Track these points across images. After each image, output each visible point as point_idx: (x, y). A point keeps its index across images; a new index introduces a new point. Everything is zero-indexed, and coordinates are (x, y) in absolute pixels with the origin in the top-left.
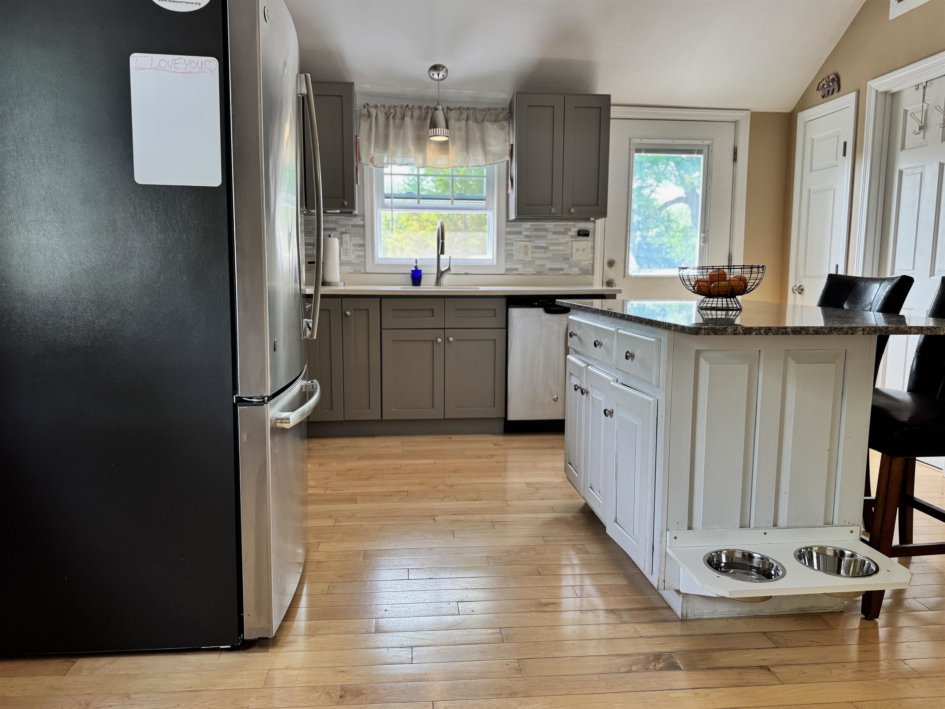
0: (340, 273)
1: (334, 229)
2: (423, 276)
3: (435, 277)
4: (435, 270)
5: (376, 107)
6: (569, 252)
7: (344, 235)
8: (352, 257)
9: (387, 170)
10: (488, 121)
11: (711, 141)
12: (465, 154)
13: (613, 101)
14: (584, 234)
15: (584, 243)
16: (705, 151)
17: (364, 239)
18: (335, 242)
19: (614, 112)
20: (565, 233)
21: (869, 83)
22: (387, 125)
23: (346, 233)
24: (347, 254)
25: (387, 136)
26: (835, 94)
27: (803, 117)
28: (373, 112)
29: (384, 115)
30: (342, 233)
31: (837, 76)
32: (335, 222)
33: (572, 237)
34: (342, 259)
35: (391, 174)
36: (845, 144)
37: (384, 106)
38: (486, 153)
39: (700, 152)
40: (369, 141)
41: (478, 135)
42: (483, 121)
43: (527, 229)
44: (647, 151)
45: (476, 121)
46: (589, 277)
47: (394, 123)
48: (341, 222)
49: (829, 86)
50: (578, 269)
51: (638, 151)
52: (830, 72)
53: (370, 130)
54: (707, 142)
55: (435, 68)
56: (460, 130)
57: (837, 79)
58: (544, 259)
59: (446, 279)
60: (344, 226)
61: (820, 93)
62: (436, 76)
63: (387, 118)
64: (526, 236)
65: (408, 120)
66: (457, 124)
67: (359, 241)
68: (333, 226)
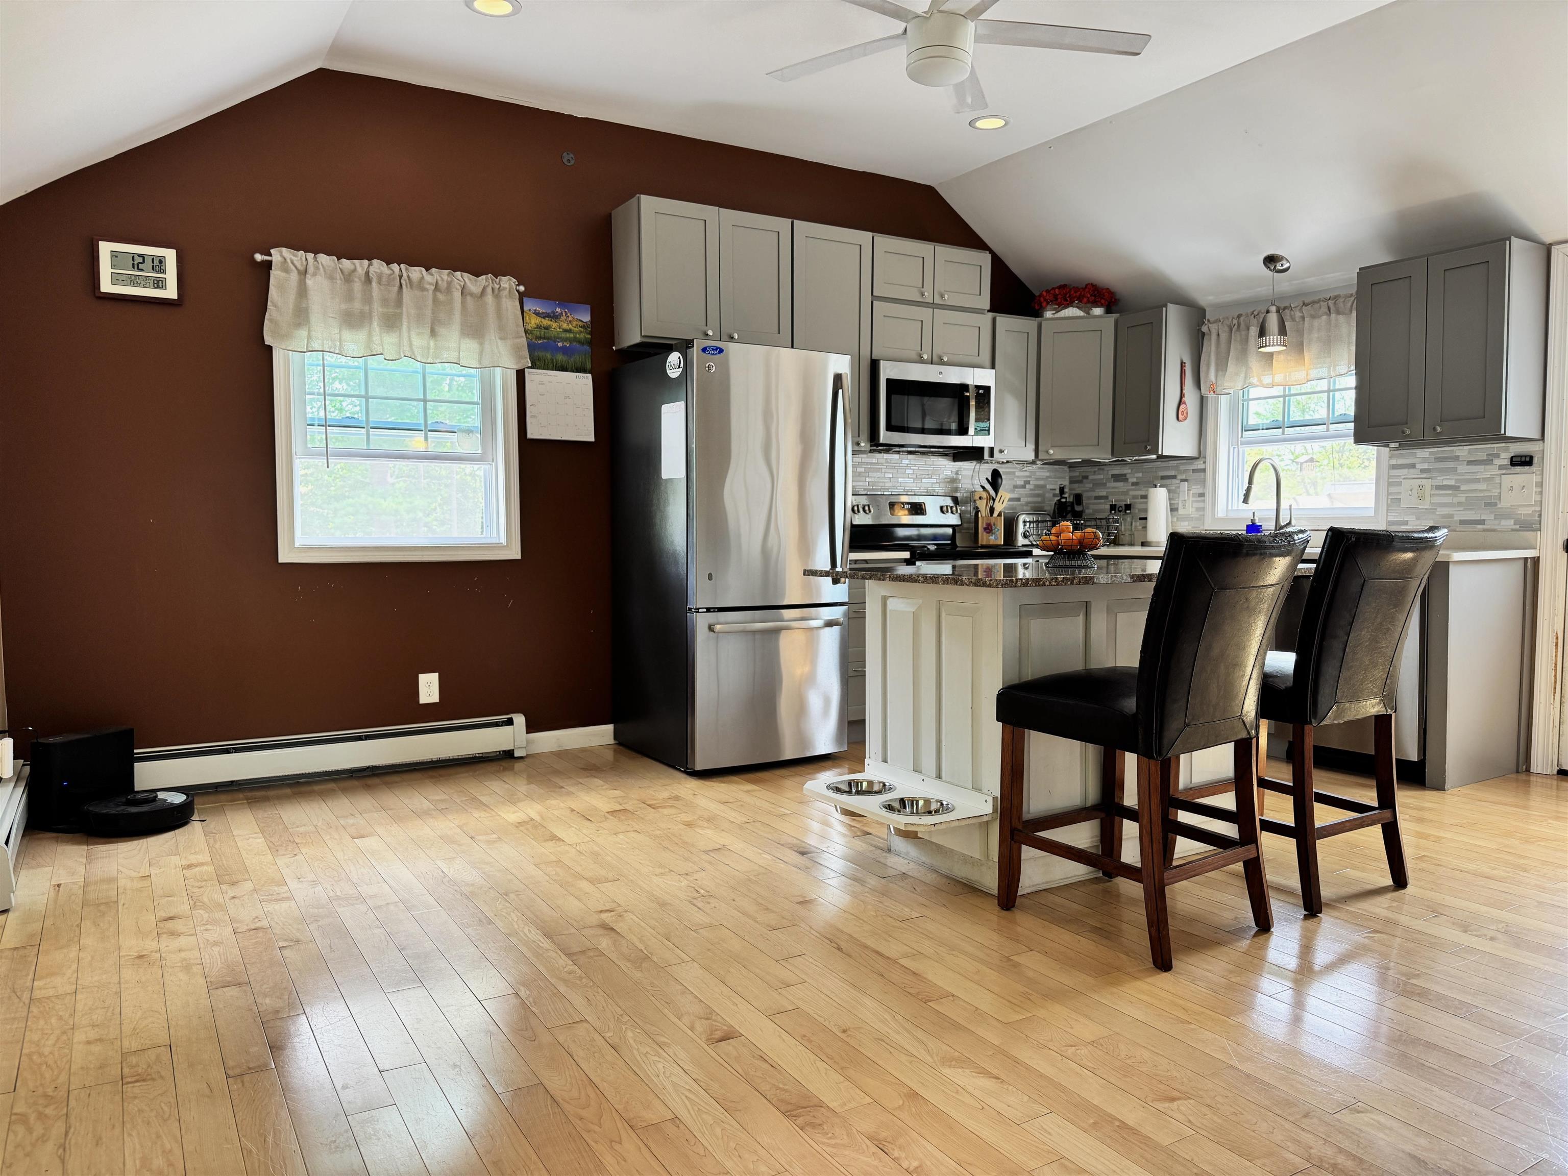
1: (1174, 477)
5: (1218, 321)
6: (1495, 493)
7: (1183, 484)
12: (1327, 360)
14: (1522, 461)
15: (1522, 476)
17: (1205, 487)
20: (1488, 461)
22: (1230, 341)
29: (1227, 329)
30: (1181, 481)
32: (1176, 468)
33: (1501, 467)
37: (1224, 318)
40: (1209, 364)
43: (1424, 460)
46: (1535, 534)
47: (1239, 336)
48: (1182, 468)
50: (1512, 521)
53: (1210, 349)
58: (1451, 505)
60: (1185, 472)
64: (1423, 471)
67: (1197, 489)
68: (1173, 473)
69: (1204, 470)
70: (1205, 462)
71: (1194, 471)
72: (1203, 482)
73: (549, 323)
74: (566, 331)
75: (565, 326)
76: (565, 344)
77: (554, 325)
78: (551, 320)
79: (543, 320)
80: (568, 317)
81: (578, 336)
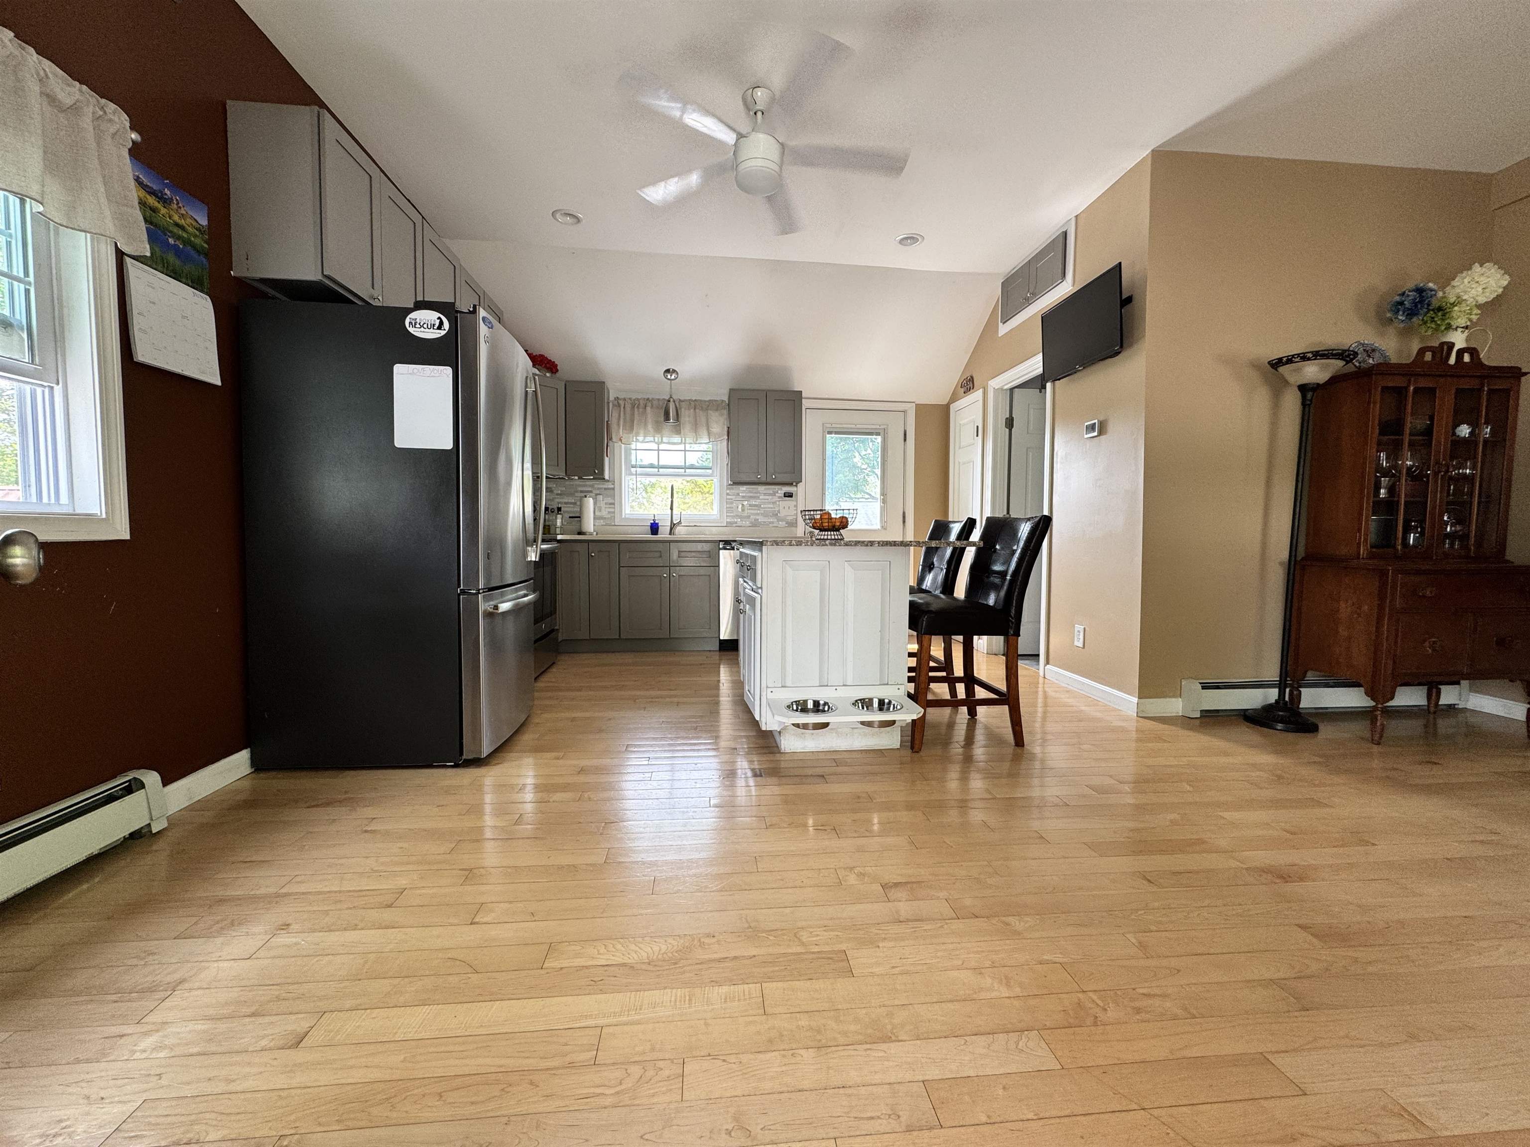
0: (594, 525)
1: (591, 492)
2: (660, 528)
3: (669, 528)
4: (669, 524)
5: (625, 399)
6: (777, 509)
7: (598, 496)
8: (604, 513)
9: (633, 446)
10: (711, 410)
11: (885, 426)
12: (694, 434)
13: (804, 395)
14: (789, 495)
15: (789, 502)
16: (882, 433)
17: (614, 499)
18: (590, 502)
19: (805, 403)
20: (774, 494)
21: (989, 382)
22: (633, 414)
23: (600, 494)
24: (600, 510)
25: (633, 421)
26: (972, 391)
27: (954, 407)
28: (622, 403)
29: (630, 406)
30: (597, 495)
31: (972, 377)
32: (592, 486)
33: (780, 497)
34: (596, 514)
35: (636, 450)
36: (978, 427)
37: (630, 399)
38: (709, 434)
39: (878, 434)
40: (618, 425)
41: (703, 420)
42: (707, 410)
43: (743, 492)
44: (836, 433)
45: (702, 409)
46: (794, 529)
47: (638, 411)
48: (596, 486)
49: (967, 385)
50: (784, 523)
51: (830, 433)
52: (968, 375)
53: (619, 416)
54: (882, 427)
55: (668, 371)
56: (689, 417)
57: (972, 379)
58: (758, 514)
59: (678, 529)
60: (599, 489)
61: (962, 390)
62: (669, 377)
63: (633, 407)
64: (743, 497)
65: (648, 409)
66: (687, 412)
67: (610, 500)
68: (590, 489)
69: (613, 489)
70: (613, 484)
71: (605, 489)
72: (613, 497)
73: (157, 204)
74: (177, 225)
75: (176, 218)
76: (177, 243)
77: (163, 211)
78: (159, 202)
79: (148, 197)
80: (180, 208)
81: (193, 239)
